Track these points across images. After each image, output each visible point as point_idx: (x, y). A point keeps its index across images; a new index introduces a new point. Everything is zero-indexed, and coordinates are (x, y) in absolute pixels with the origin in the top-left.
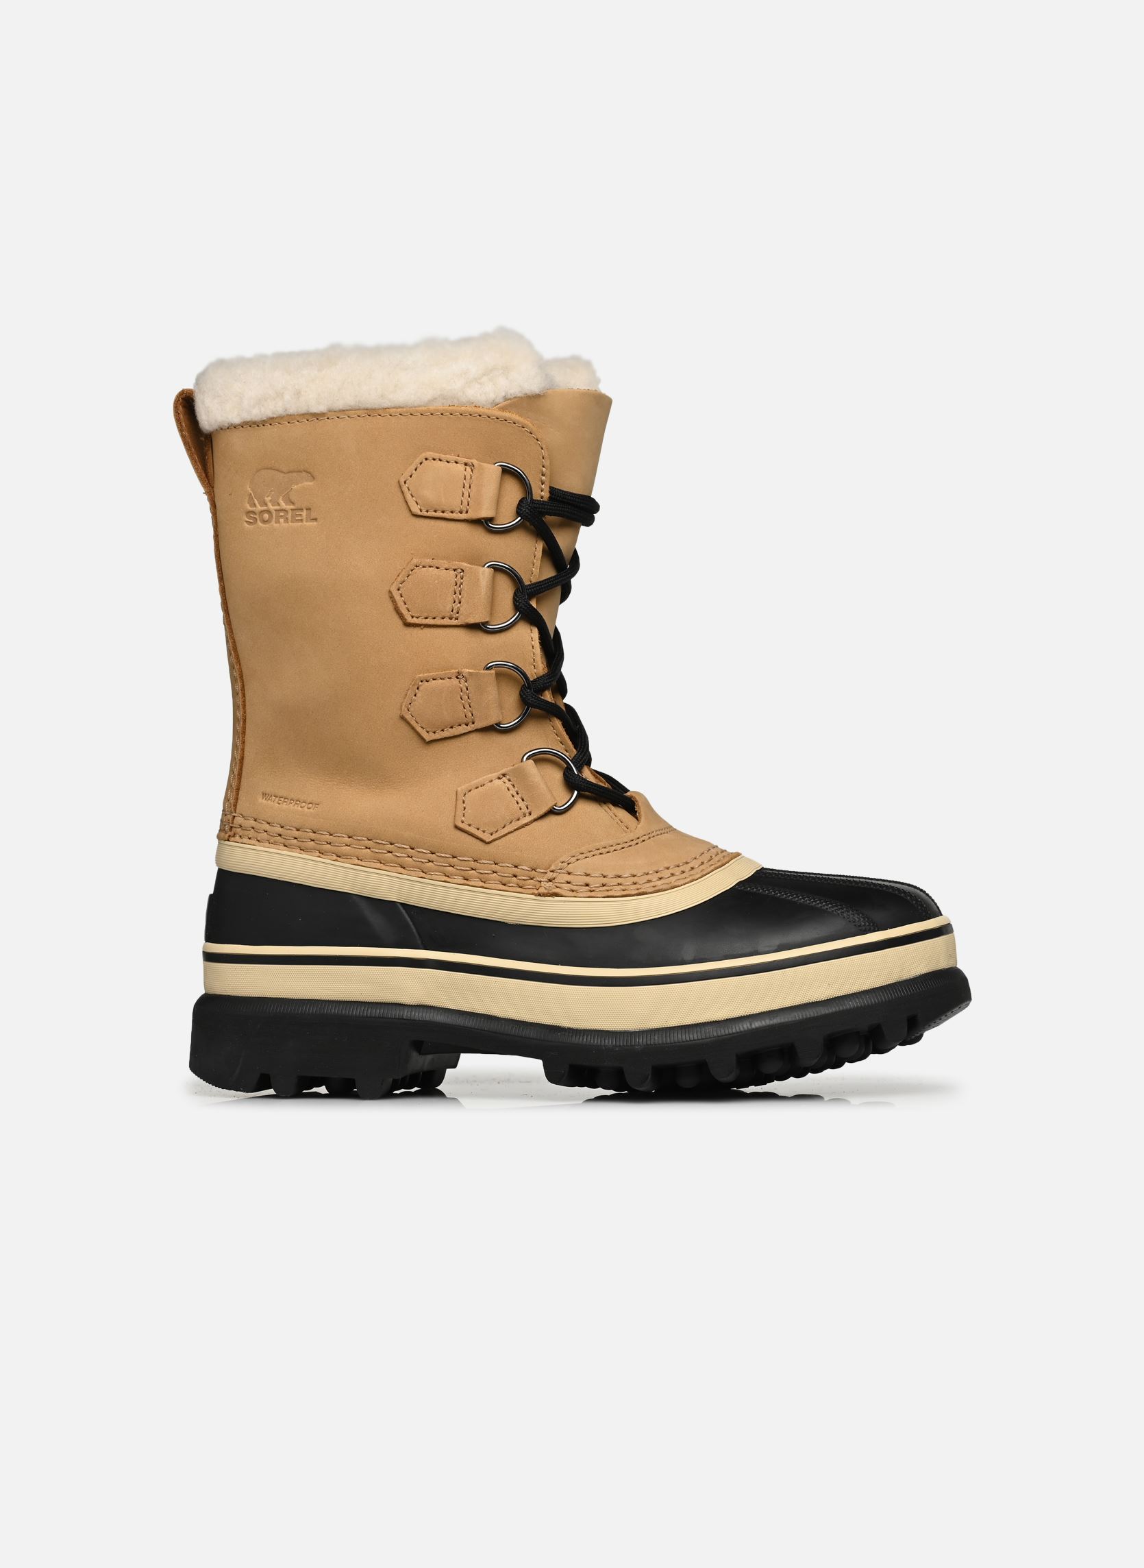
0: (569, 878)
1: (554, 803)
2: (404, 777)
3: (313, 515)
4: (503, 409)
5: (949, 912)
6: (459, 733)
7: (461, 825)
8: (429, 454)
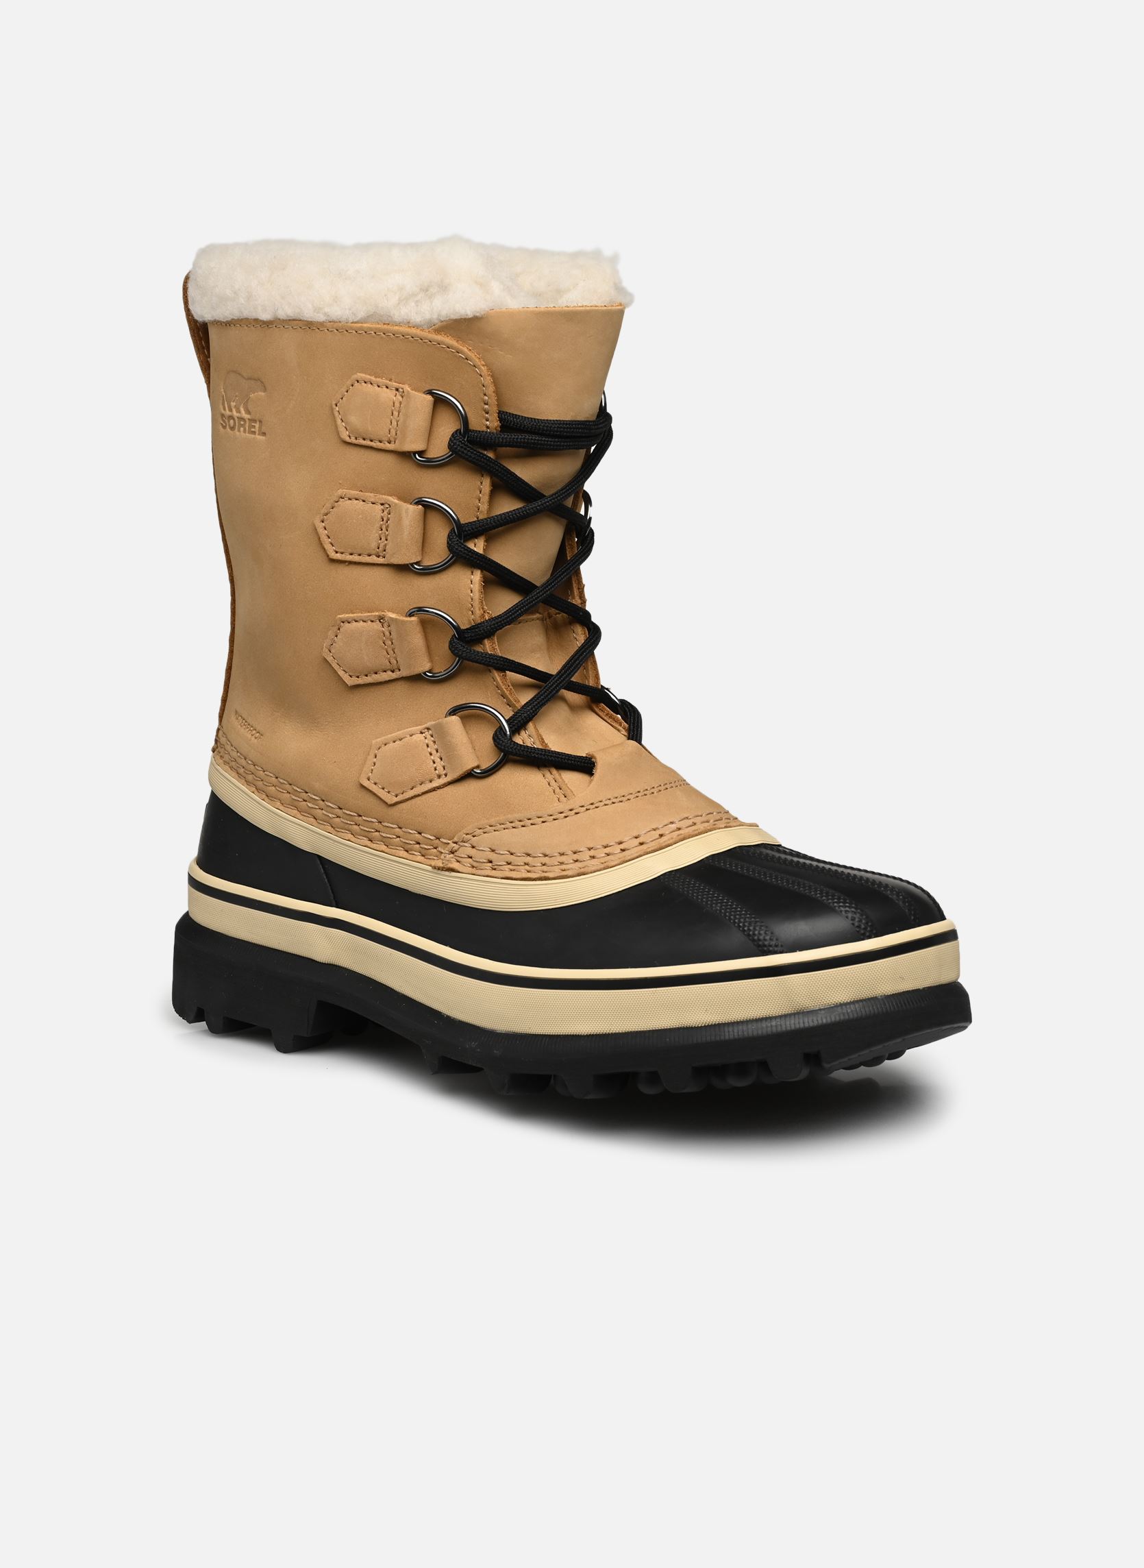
0: (472, 852)
1: (476, 764)
2: (330, 720)
3: (264, 429)
4: (438, 331)
5: (954, 916)
6: (383, 680)
7: (366, 783)
8: (360, 375)
